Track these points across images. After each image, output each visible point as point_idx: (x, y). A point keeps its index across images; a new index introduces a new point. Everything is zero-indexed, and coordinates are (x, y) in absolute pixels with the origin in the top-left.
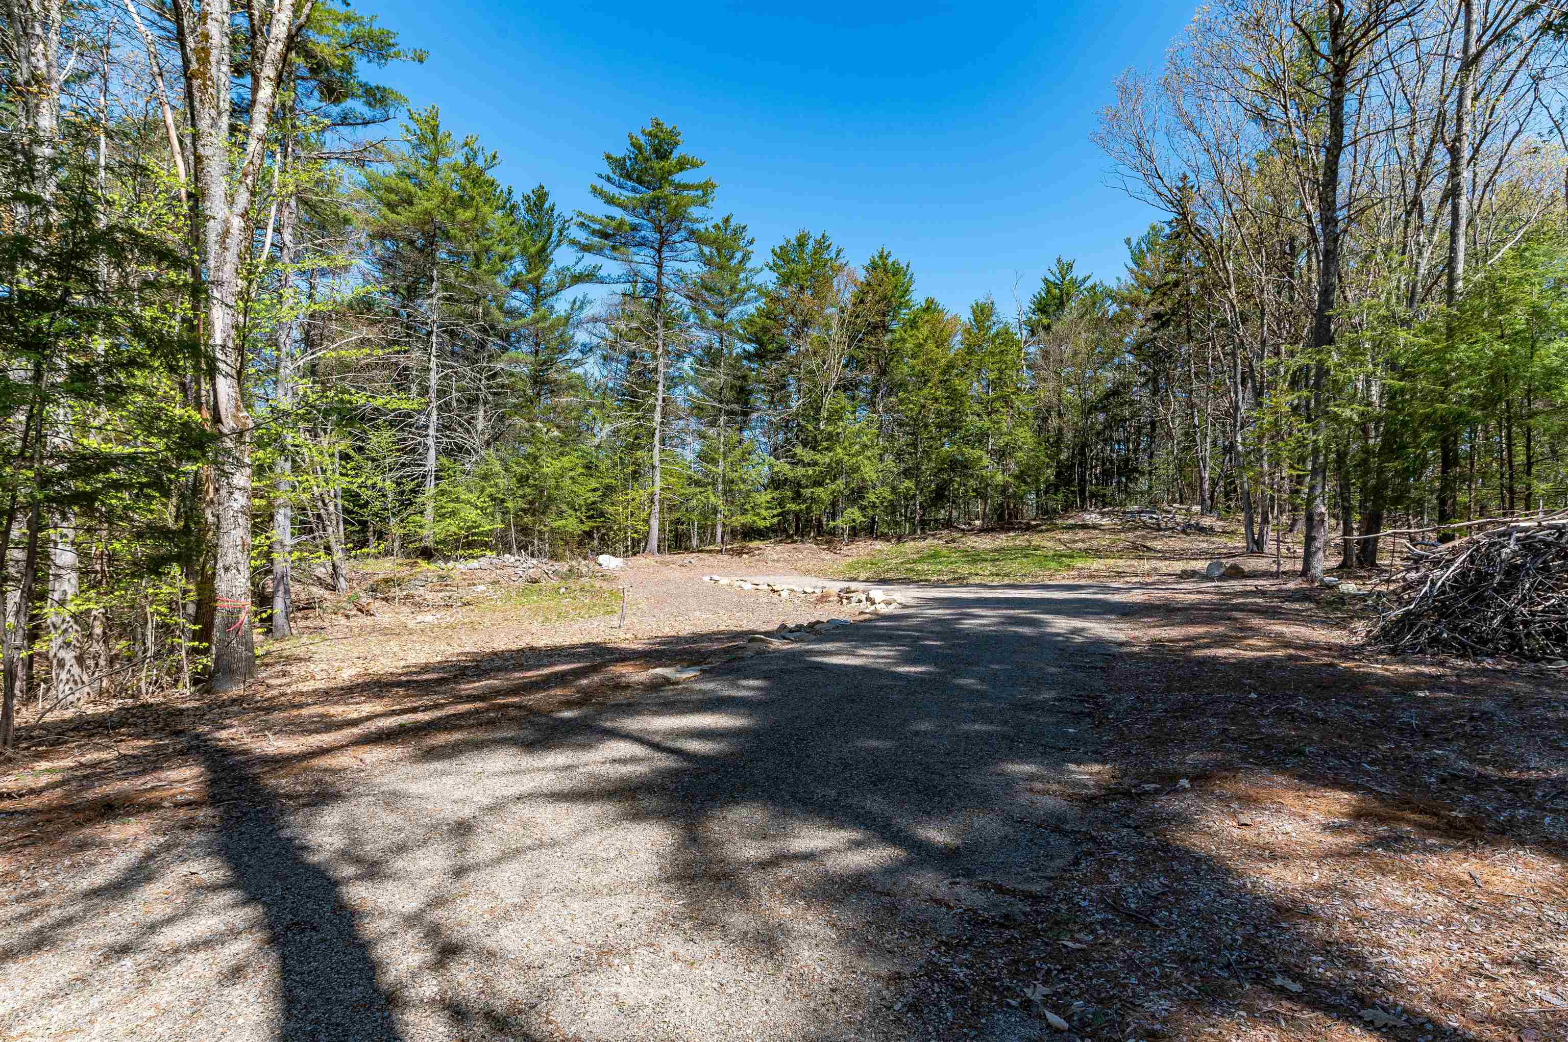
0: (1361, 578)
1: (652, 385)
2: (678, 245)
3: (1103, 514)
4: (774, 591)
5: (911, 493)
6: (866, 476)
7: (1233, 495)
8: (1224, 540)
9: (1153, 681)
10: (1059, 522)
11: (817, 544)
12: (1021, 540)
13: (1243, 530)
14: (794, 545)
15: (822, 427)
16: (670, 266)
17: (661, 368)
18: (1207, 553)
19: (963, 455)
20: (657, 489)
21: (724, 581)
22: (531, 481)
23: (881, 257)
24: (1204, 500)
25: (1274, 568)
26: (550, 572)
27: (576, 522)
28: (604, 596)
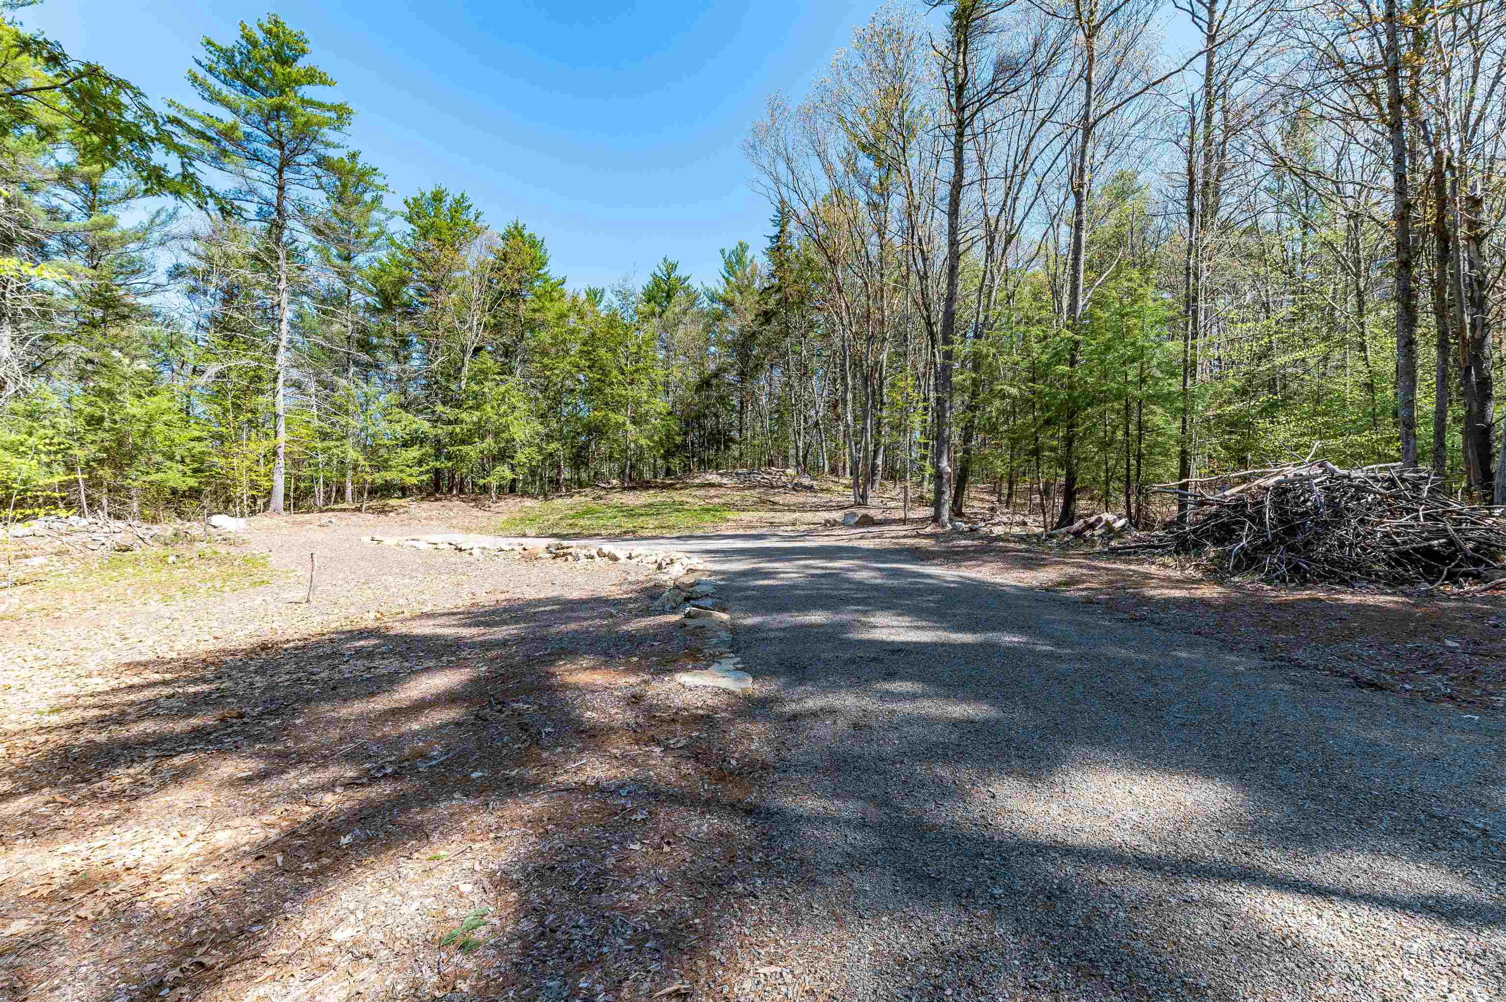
2: (304, 169)
3: (721, 475)
4: (460, 550)
6: (516, 437)
10: (687, 481)
11: (464, 502)
12: (663, 497)
14: (439, 503)
15: (464, 386)
16: (293, 190)
20: (281, 440)
21: (389, 541)
23: (516, 228)
24: (798, 464)
26: (147, 537)
27: (179, 475)
28: (236, 563)
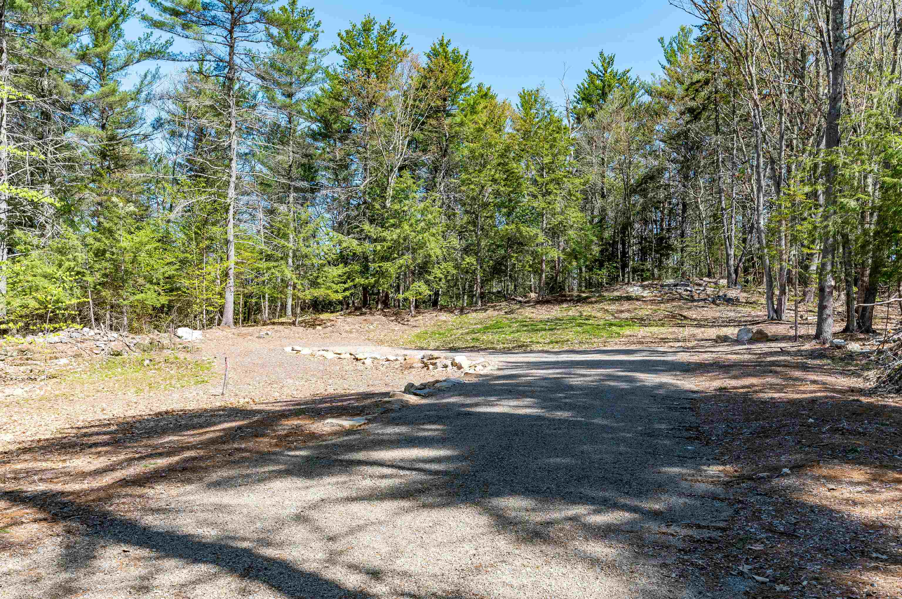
0: (861, 339)
1: (227, 162)
2: (249, 26)
3: (644, 287)
4: (357, 359)
5: (473, 268)
6: (432, 253)
7: (751, 270)
8: (748, 309)
9: (734, 415)
10: (605, 294)
11: (385, 316)
12: (573, 311)
13: (763, 300)
14: (363, 317)
15: (388, 205)
16: (241, 46)
17: (234, 145)
18: (735, 321)
19: (521, 233)
20: (231, 263)
21: (306, 351)
22: (108, 255)
23: (441, 45)
24: (729, 274)
25: (792, 333)
26: (132, 345)
27: (155, 295)
28: (190, 367)
